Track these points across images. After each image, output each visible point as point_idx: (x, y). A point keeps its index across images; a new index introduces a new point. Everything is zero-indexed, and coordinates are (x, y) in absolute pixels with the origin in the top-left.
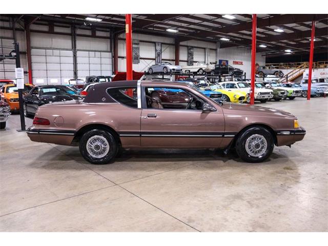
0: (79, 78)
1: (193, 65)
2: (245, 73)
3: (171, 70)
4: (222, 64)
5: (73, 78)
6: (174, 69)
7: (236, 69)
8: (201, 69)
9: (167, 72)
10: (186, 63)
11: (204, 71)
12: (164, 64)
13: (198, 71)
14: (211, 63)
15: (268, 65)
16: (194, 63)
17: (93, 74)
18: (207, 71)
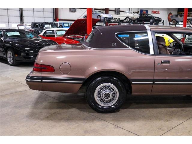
0: (25, 24)
1: (119, 14)
2: (163, 21)
3: (104, 18)
4: (143, 13)
5: (20, 24)
6: (106, 18)
7: (156, 17)
8: (128, 17)
9: (101, 20)
10: (114, 12)
11: (130, 19)
12: (97, 13)
13: (125, 19)
14: (134, 12)
15: (179, 14)
16: (121, 13)
17: (37, 20)
18: (133, 19)
